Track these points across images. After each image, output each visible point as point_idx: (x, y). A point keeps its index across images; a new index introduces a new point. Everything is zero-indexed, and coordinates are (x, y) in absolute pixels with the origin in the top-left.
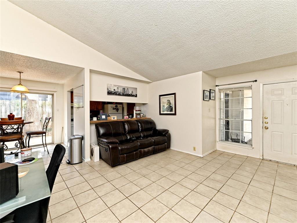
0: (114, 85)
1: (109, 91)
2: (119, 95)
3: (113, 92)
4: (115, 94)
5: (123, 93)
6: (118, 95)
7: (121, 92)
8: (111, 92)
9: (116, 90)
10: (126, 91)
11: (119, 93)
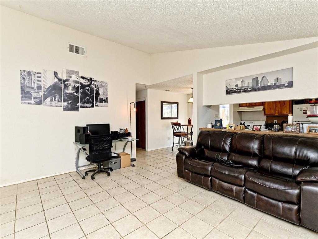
0: (236, 79)
1: (228, 89)
2: (246, 91)
3: (235, 90)
4: (238, 91)
5: (252, 87)
6: (243, 92)
7: (248, 86)
8: (231, 90)
9: (239, 86)
10: (259, 82)
11: (245, 89)
